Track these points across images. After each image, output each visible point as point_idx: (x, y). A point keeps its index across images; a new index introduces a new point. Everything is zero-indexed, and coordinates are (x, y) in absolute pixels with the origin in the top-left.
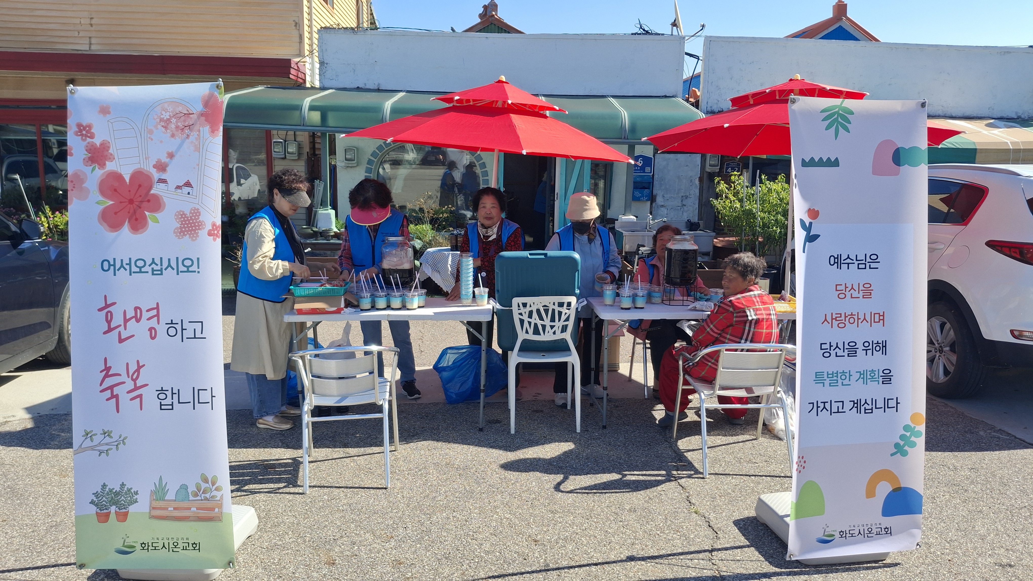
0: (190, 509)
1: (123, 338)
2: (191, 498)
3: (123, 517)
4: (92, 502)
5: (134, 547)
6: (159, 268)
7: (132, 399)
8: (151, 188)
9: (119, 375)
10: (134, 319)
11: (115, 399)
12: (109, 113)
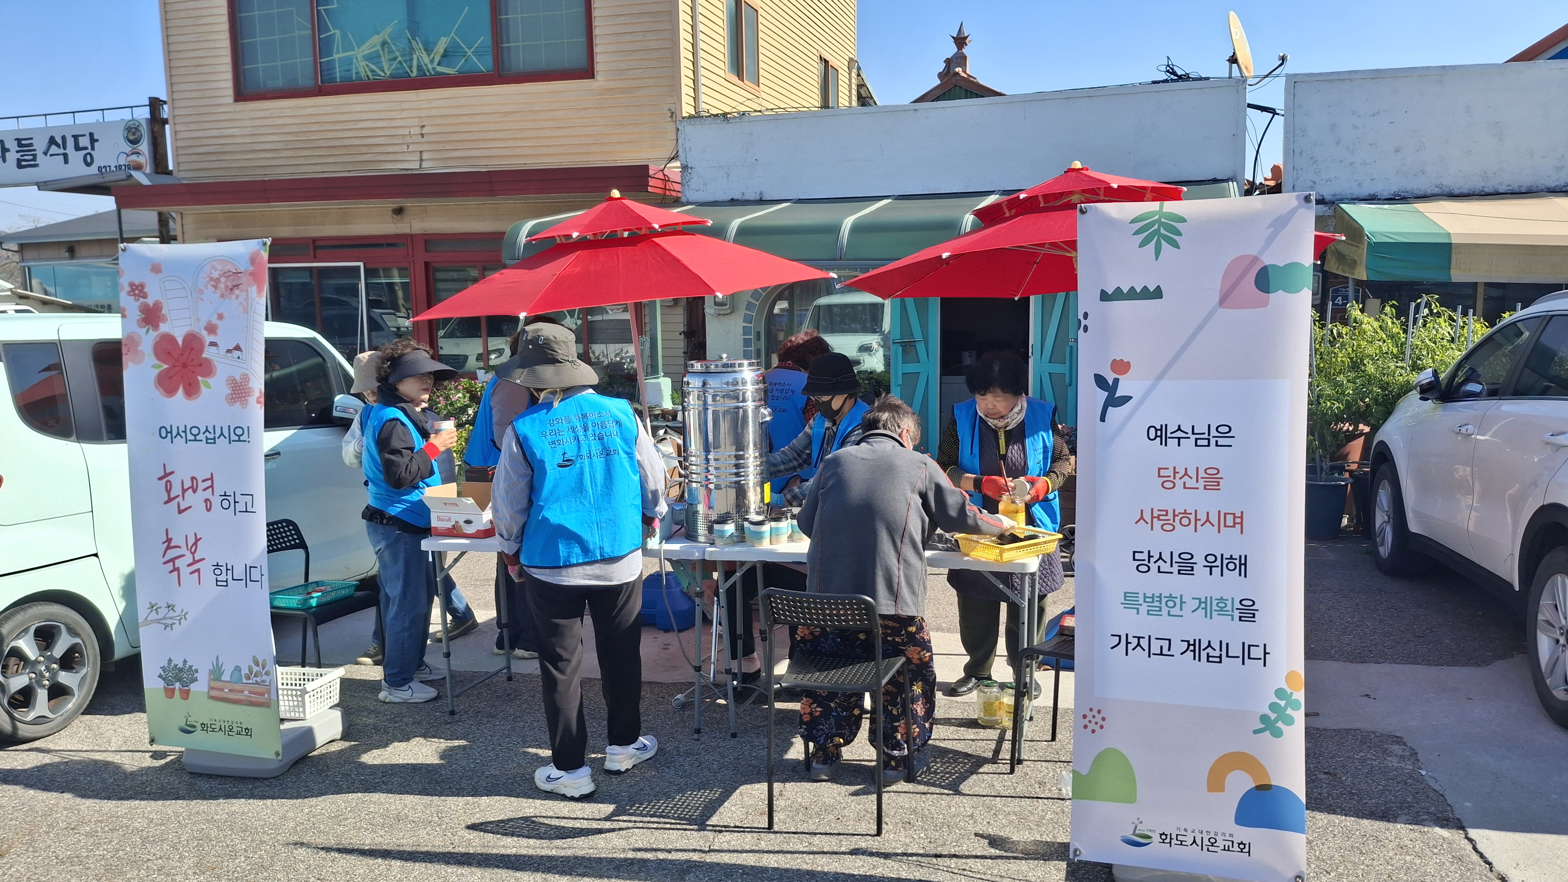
1: (182, 508)
2: (244, 681)
3: (186, 694)
5: (194, 725)
6: (211, 436)
7: (191, 573)
8: (201, 351)
9: (180, 547)
10: (191, 490)
11: (176, 573)
12: (161, 271)
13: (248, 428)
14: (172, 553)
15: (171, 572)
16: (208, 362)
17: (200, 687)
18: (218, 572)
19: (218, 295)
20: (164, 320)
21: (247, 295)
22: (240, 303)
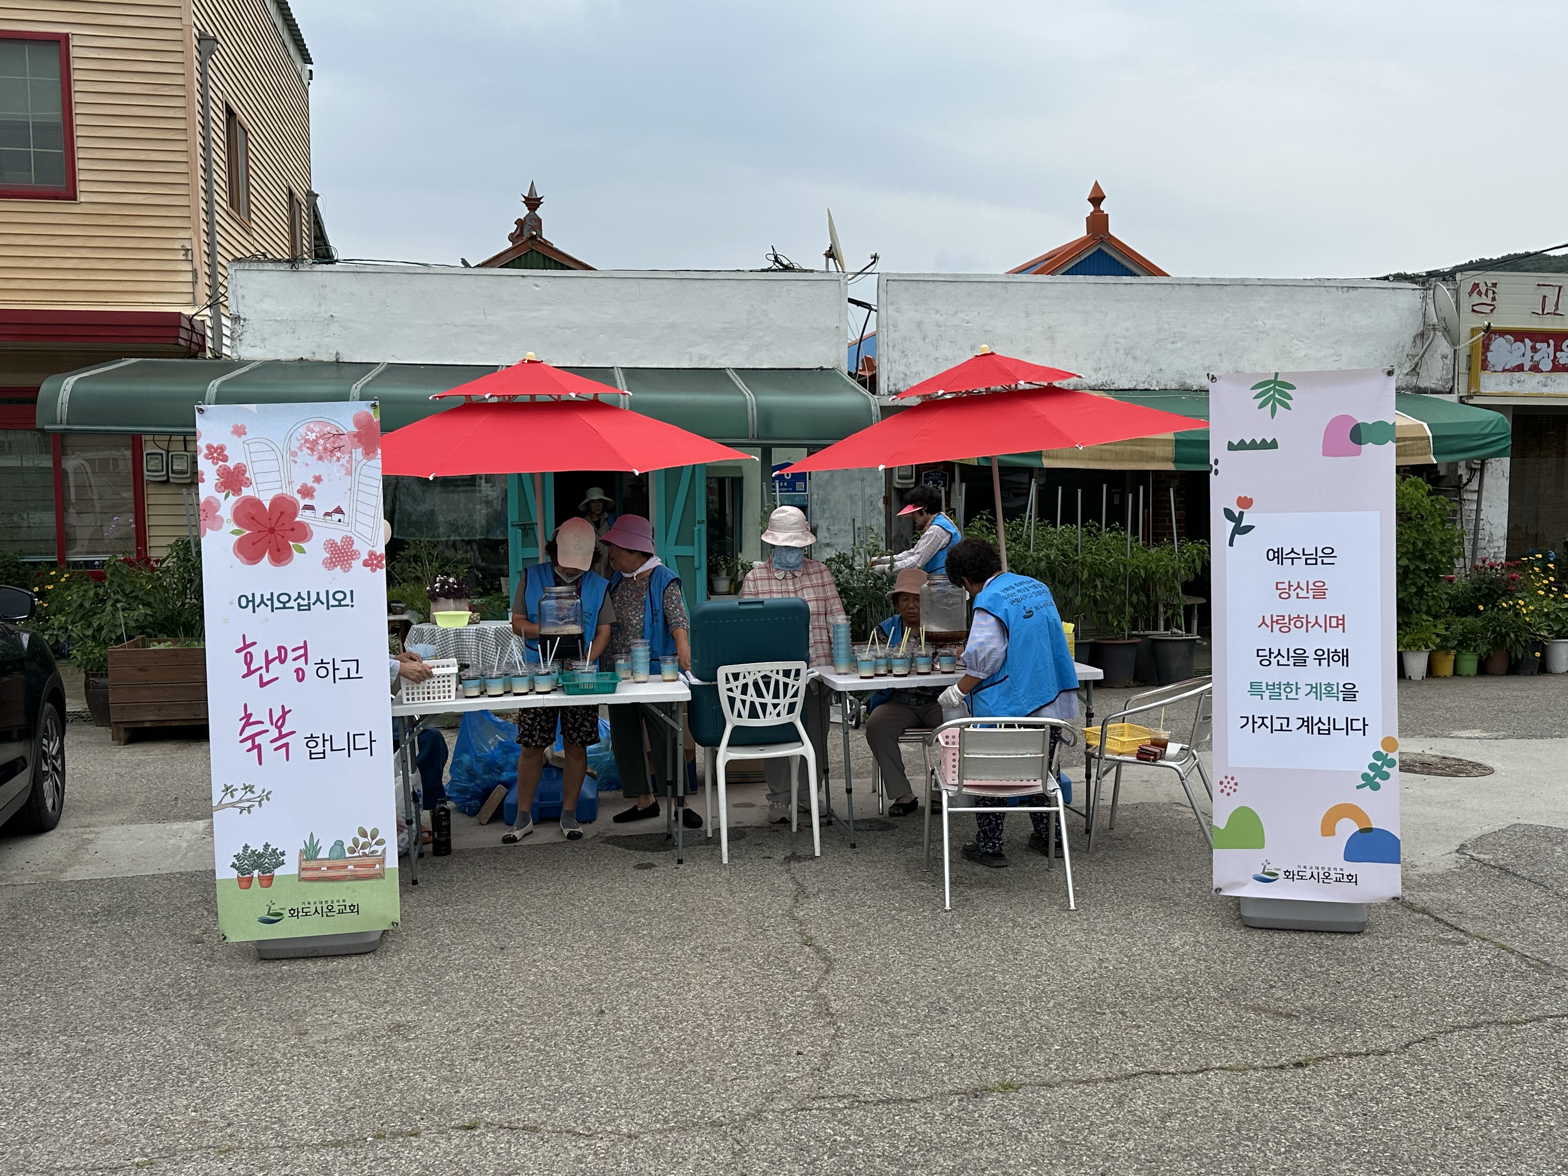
0: (346, 867)
2: (348, 855)
3: (267, 881)
4: (233, 865)
5: (282, 914)
6: (306, 602)
7: (276, 749)
8: (295, 515)
9: (262, 723)
10: (277, 661)
11: (256, 750)
12: (245, 433)
13: (352, 592)
14: (250, 731)
15: (249, 751)
16: (302, 526)
17: (287, 870)
18: (312, 744)
19: (316, 457)
20: (248, 483)
21: (350, 458)
22: (343, 465)
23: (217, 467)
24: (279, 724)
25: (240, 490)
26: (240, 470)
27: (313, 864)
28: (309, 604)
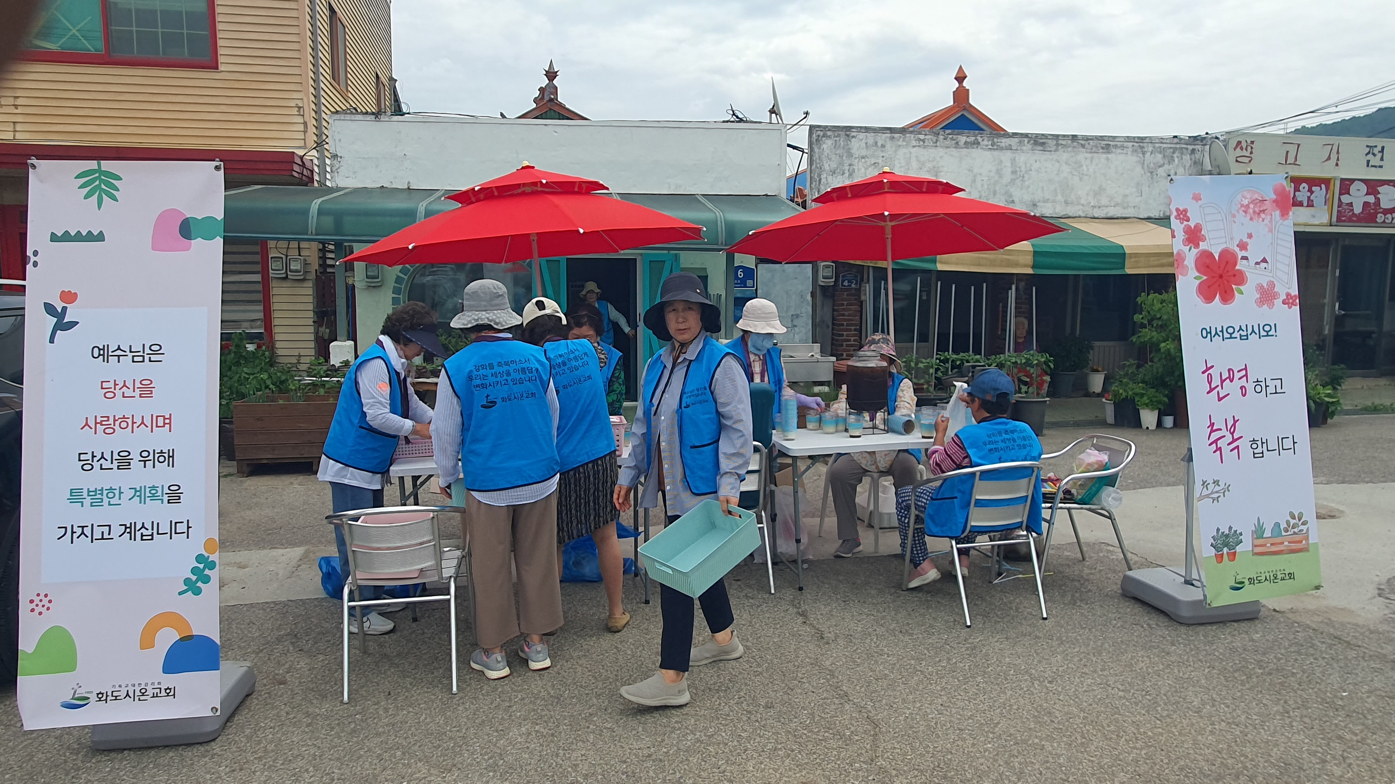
0: (1283, 543)
1: (1221, 396)
2: (1284, 534)
3: (1233, 556)
4: (1212, 545)
5: (1243, 582)
6: (1245, 333)
7: (1231, 451)
8: (1236, 265)
9: (1220, 429)
10: (1228, 380)
11: (1218, 452)
12: (1201, 199)
13: (1275, 325)
14: (1215, 436)
15: (1214, 452)
16: (1241, 273)
17: (1245, 547)
18: (1254, 446)
19: (1248, 218)
20: (1204, 239)
21: (1271, 218)
22: (1266, 225)
23: (1183, 226)
24: (1232, 430)
25: (1199, 244)
26: (1198, 228)
27: (1260, 542)
28: (1247, 336)
